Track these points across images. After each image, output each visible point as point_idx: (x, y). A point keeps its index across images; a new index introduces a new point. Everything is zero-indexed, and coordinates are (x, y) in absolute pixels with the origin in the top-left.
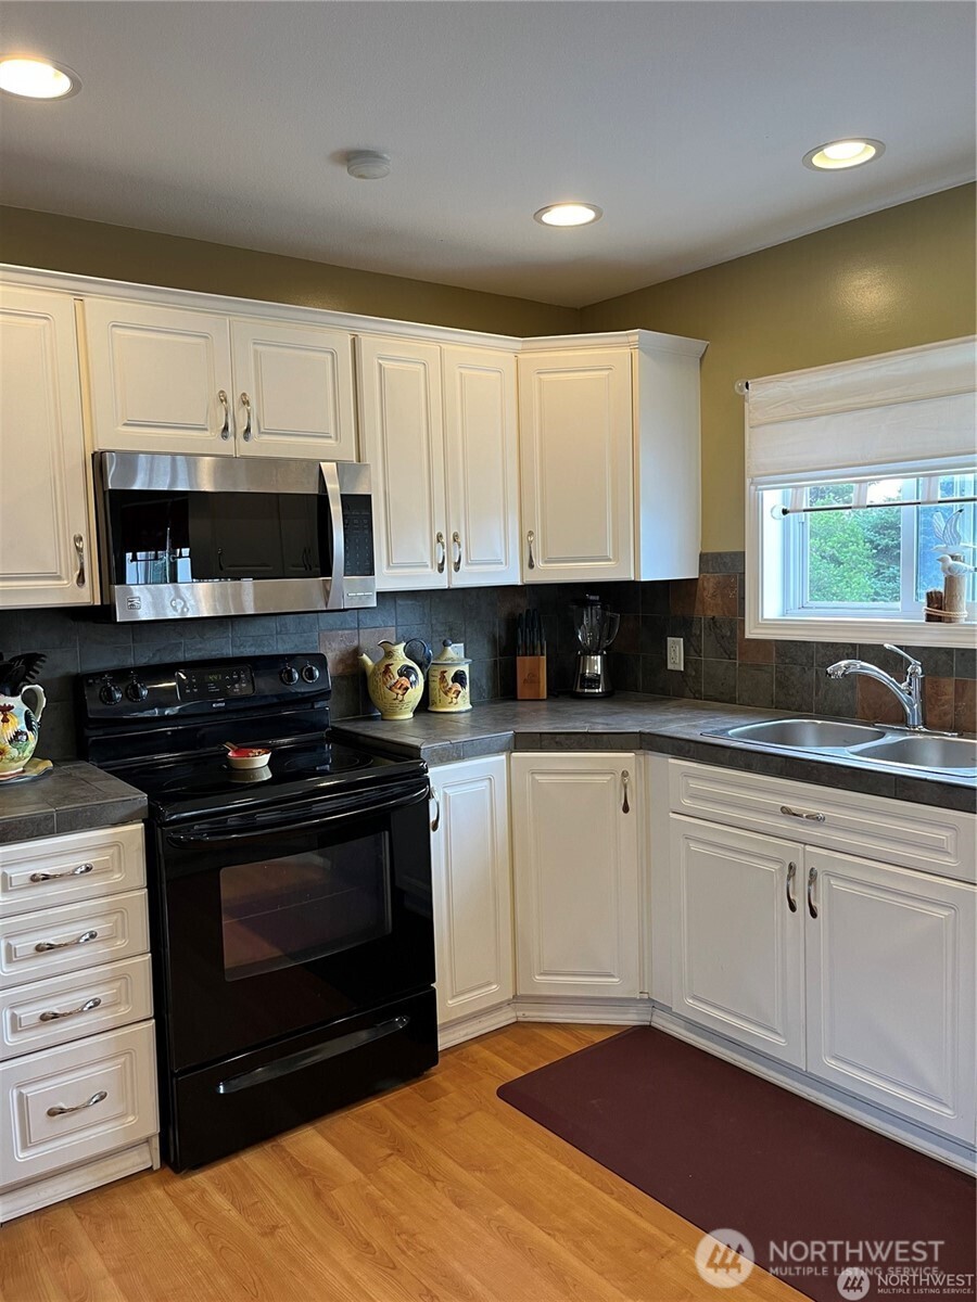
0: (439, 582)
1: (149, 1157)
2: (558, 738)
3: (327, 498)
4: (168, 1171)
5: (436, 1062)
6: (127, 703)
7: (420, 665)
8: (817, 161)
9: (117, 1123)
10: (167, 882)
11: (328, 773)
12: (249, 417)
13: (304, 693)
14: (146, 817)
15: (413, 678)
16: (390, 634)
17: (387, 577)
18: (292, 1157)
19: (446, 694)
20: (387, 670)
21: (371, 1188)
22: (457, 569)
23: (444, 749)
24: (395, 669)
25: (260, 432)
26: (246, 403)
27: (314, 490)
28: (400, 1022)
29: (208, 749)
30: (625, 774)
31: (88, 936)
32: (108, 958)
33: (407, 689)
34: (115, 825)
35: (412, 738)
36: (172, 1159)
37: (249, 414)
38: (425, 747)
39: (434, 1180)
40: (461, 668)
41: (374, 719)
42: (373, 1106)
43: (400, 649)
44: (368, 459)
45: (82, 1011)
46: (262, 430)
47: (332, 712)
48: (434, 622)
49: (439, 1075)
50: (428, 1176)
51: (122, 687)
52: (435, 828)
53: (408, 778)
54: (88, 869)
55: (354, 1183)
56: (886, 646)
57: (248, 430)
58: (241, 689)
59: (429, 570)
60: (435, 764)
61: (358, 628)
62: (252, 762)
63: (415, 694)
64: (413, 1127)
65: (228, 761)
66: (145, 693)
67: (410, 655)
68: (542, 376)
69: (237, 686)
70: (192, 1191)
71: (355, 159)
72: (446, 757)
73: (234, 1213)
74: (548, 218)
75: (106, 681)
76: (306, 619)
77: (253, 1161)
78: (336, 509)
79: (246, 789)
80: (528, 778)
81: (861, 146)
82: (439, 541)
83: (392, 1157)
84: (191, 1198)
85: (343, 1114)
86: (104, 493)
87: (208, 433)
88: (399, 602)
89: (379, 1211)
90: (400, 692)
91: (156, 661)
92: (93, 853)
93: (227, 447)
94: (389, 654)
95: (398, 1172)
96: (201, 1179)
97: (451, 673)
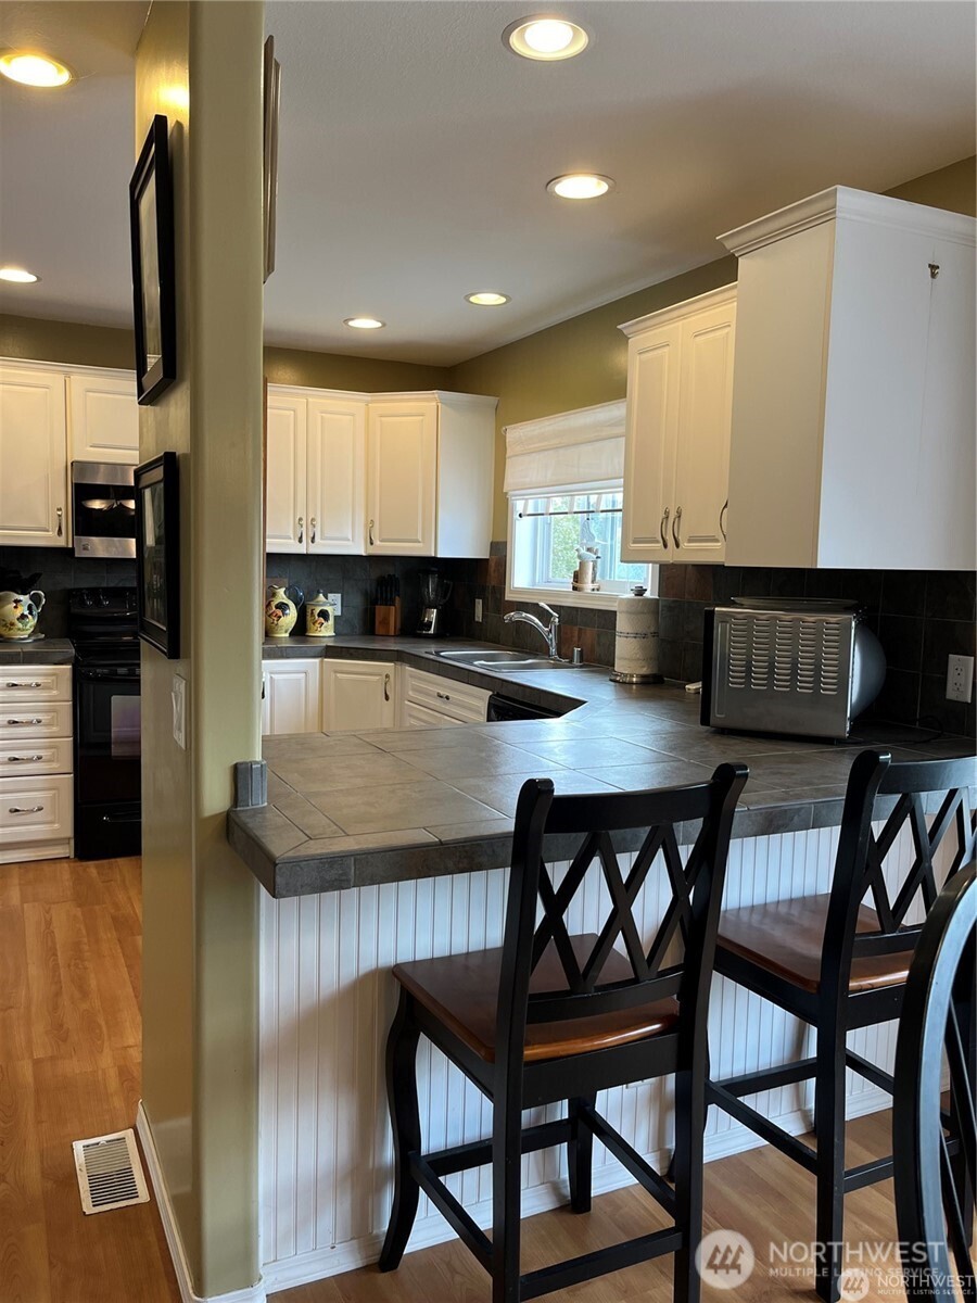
0: (301, 549)
1: (68, 850)
2: (352, 651)
4: (78, 859)
7: (296, 604)
8: (473, 299)
9: (48, 826)
14: (74, 661)
19: (313, 624)
22: (313, 542)
30: (387, 676)
31: (37, 721)
32: (47, 735)
36: (81, 853)
40: (325, 608)
45: (32, 760)
54: (38, 685)
56: (542, 604)
59: (292, 541)
63: (290, 622)
67: (288, 596)
68: (383, 419)
74: (351, 323)
80: (333, 675)
81: (497, 296)
82: (299, 523)
92: (43, 677)
97: (318, 610)
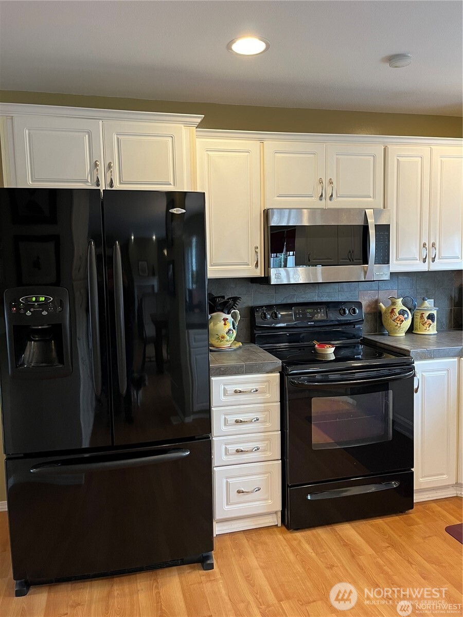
1: (276, 520)
3: (368, 226)
4: (284, 528)
5: (412, 508)
6: (272, 320)
7: (410, 310)
9: (264, 502)
10: (289, 400)
11: (361, 360)
12: (332, 190)
13: (350, 320)
14: (281, 370)
15: (406, 316)
16: (394, 293)
17: (396, 265)
18: (340, 536)
19: (423, 325)
20: (393, 311)
21: (379, 560)
22: (433, 262)
23: (423, 353)
24: (397, 311)
25: (337, 197)
26: (331, 183)
27: (361, 223)
28: (395, 484)
29: (305, 343)
31: (256, 419)
32: (263, 430)
33: (403, 321)
34: (268, 373)
35: (405, 346)
36: (286, 524)
37: (333, 188)
38: (413, 351)
39: (411, 564)
41: (384, 335)
42: (379, 521)
43: (399, 301)
44: (389, 206)
45: (252, 451)
46: (338, 195)
47: (364, 330)
48: (418, 288)
49: (413, 514)
50: (408, 561)
51: (270, 313)
52: (416, 391)
53: (403, 365)
54: (256, 391)
55: (370, 555)
57: (332, 196)
58: (321, 316)
59: (418, 261)
60: (417, 360)
61: (378, 290)
62: (326, 351)
63: (407, 324)
64: (400, 536)
65: (315, 349)
66: (280, 316)
67: (404, 304)
69: (319, 315)
70: (295, 540)
71: (393, 59)
72: (424, 357)
73: (313, 554)
75: (263, 310)
76: (353, 285)
77: (321, 533)
78: (372, 232)
79: (323, 363)
82: (424, 247)
83: (390, 548)
84: (295, 543)
85: (364, 522)
86: (268, 227)
87: (313, 198)
88: (400, 277)
89: (383, 571)
90: (399, 322)
91: (284, 302)
92: (259, 384)
93: (322, 204)
94: (394, 303)
95: (392, 555)
96: (299, 535)
